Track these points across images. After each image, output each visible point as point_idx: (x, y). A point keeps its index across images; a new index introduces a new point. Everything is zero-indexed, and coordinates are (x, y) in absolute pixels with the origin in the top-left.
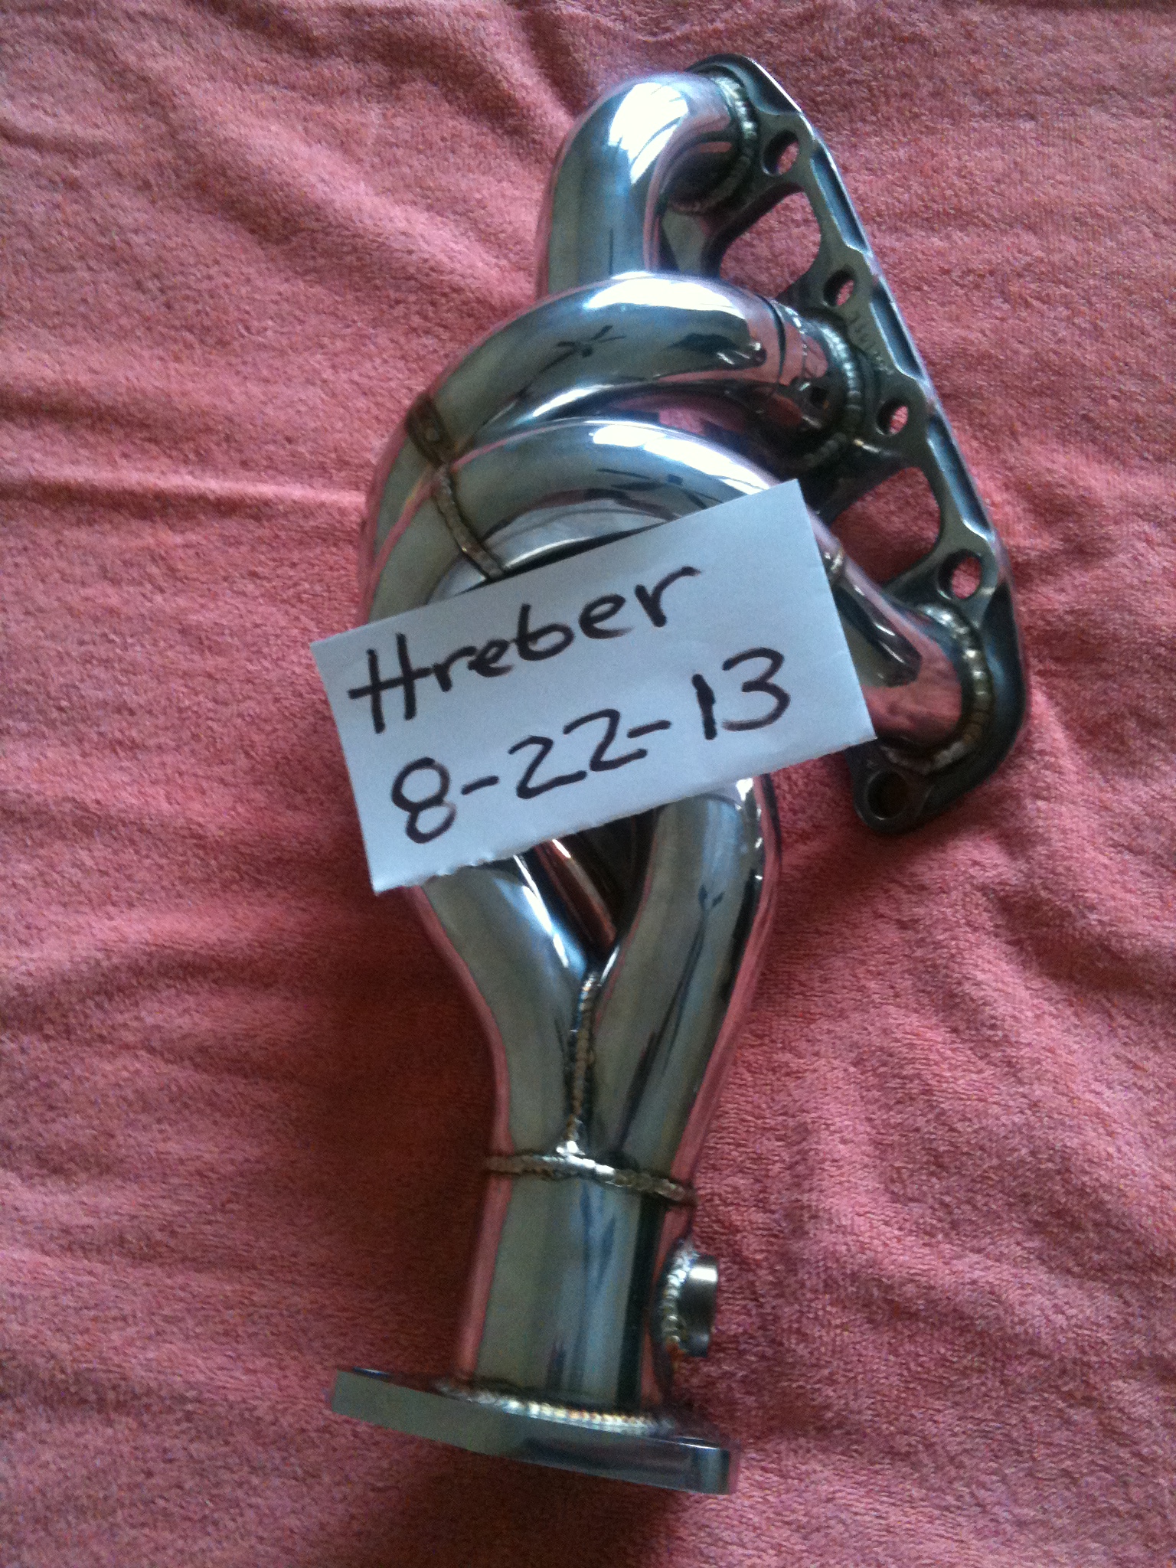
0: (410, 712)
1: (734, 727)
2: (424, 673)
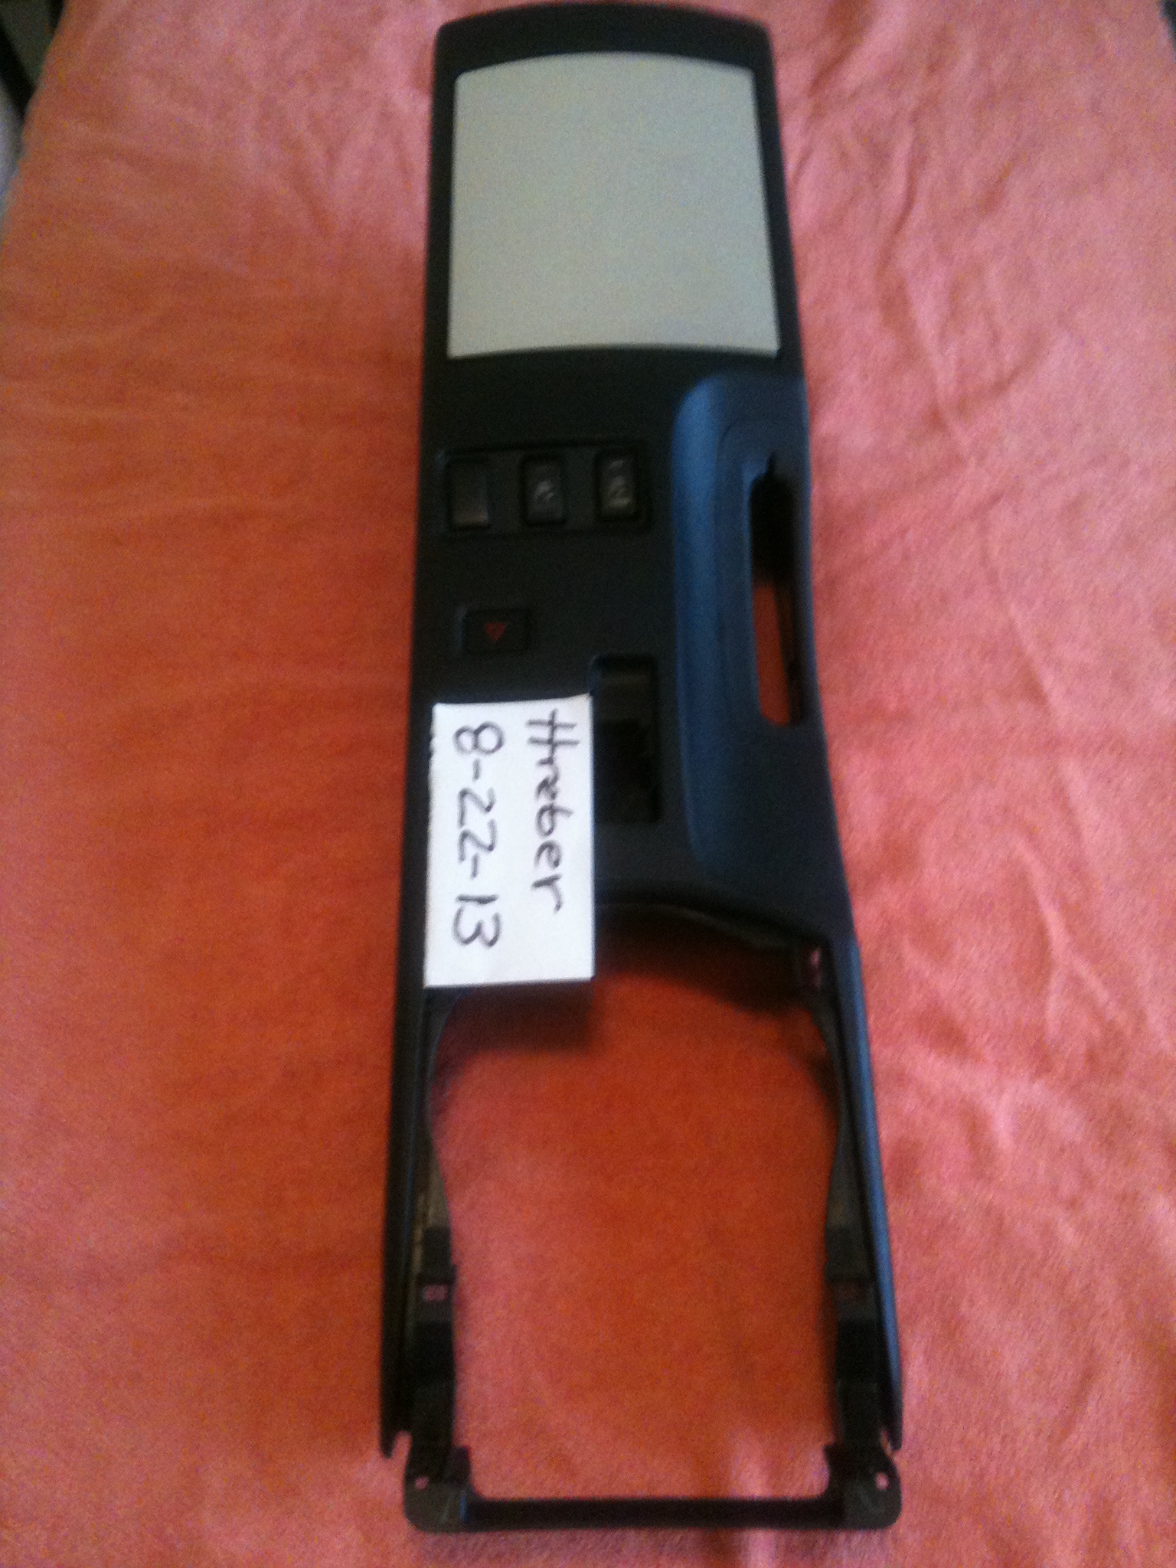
2: (553, 751)
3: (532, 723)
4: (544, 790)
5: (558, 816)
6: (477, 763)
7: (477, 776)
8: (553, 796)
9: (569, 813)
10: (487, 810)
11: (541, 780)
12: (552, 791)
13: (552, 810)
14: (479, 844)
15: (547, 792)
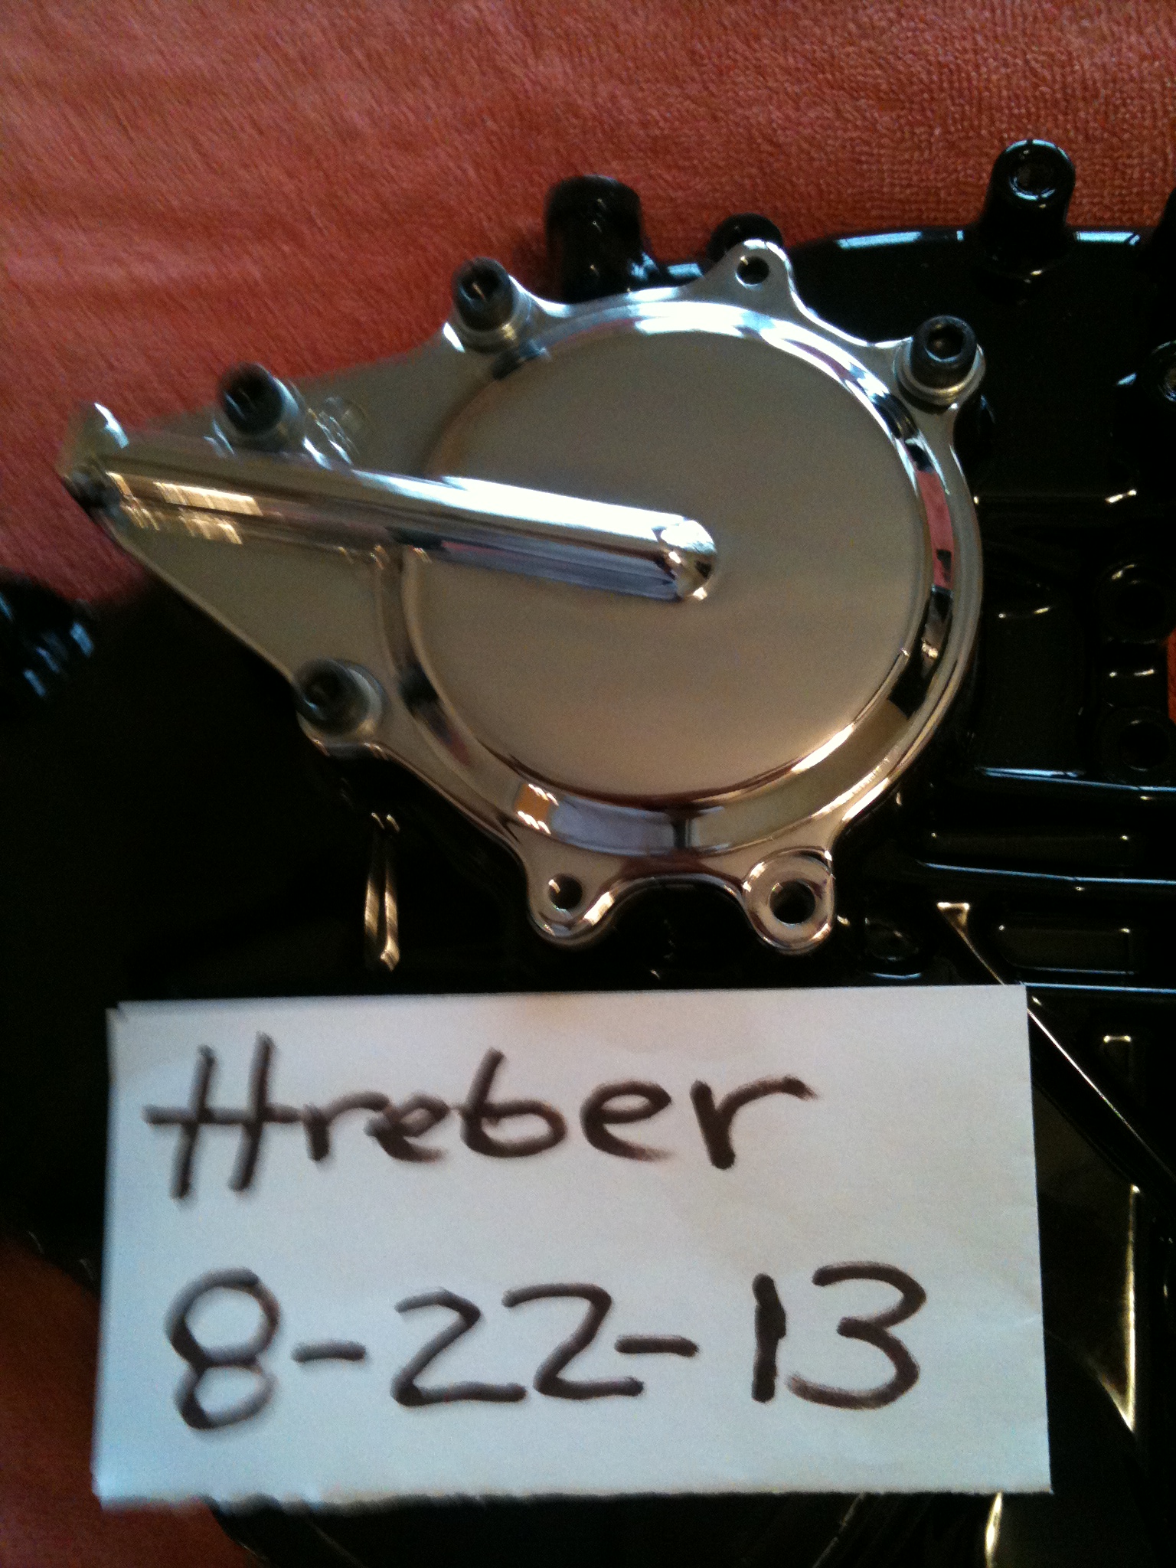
0: (245, 1178)
1: (809, 1392)
2: (287, 1118)
3: (183, 1186)
4: (412, 1141)
5: (502, 1093)
6: (308, 1356)
7: (353, 1354)
8: (437, 1112)
9: (494, 1063)
10: (470, 1315)
12: (417, 1116)
13: (479, 1116)
14: (586, 1337)
15: (421, 1130)
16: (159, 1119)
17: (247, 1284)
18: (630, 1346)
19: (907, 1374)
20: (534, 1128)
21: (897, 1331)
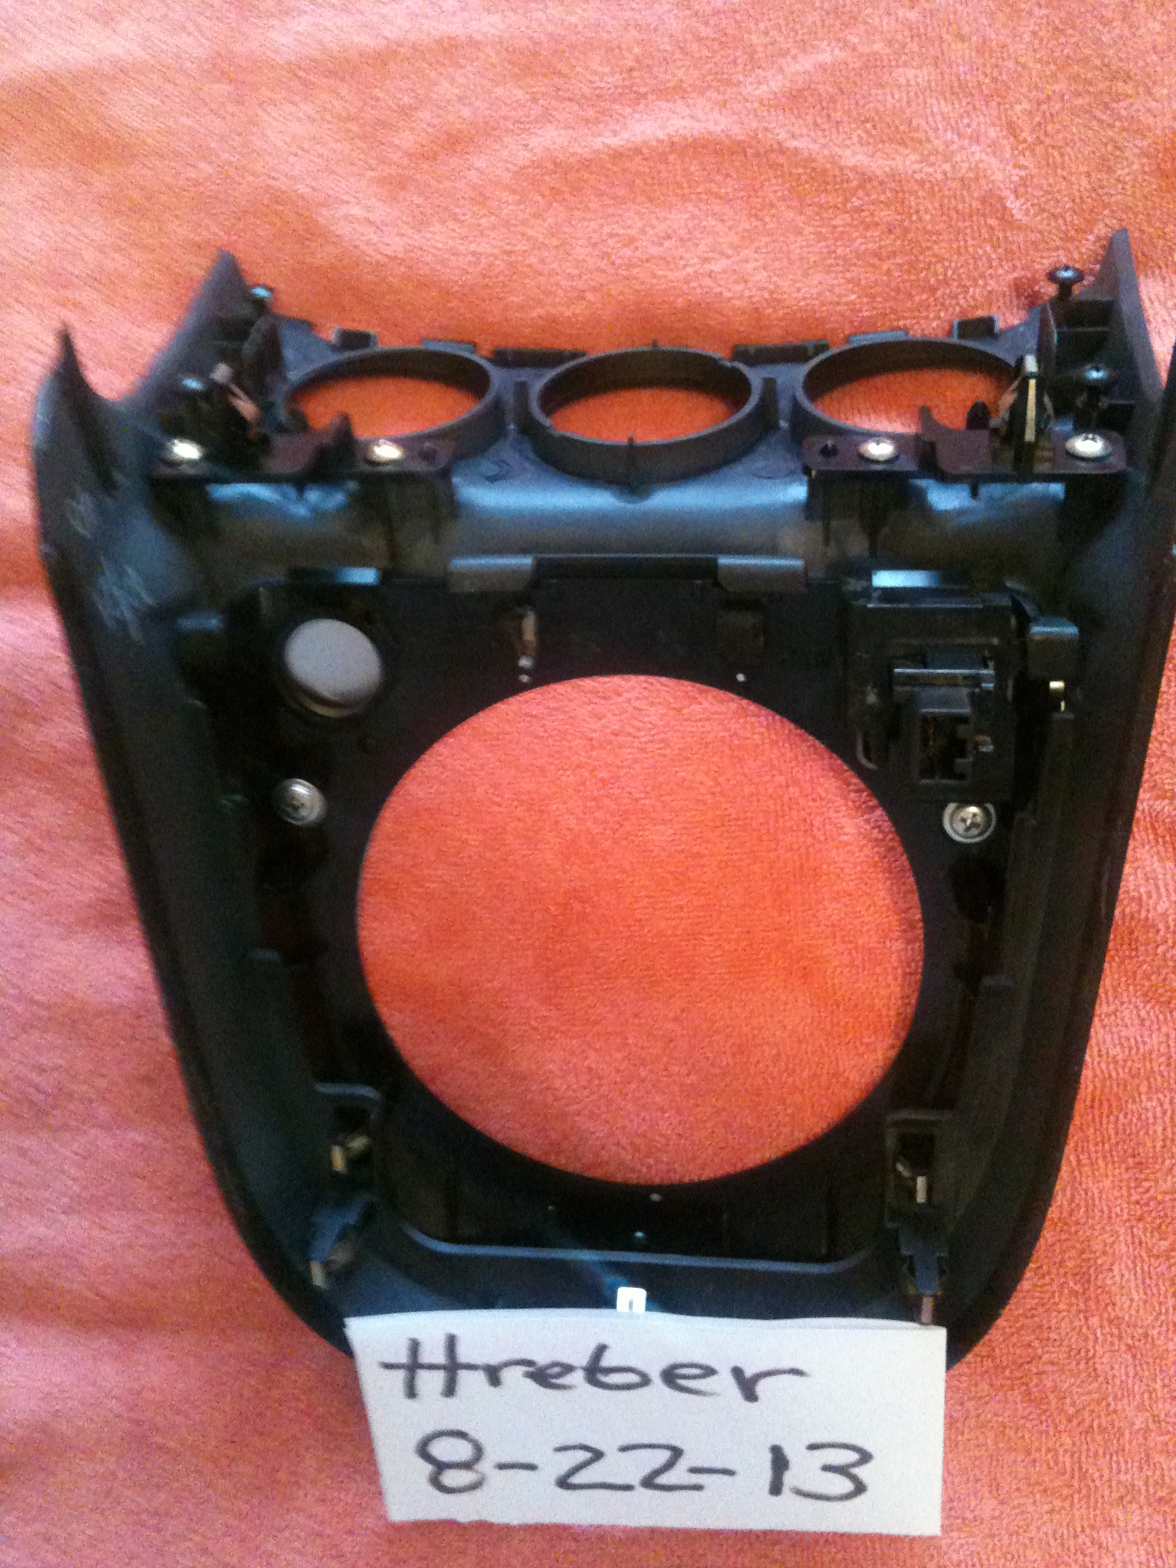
0: (450, 1390)
1: (799, 1492)
2: (471, 1367)
3: (411, 1392)
4: (554, 1381)
5: (607, 1361)
6: (502, 1467)
7: (531, 1467)
8: (568, 1369)
9: (601, 1349)
10: (597, 1455)
11: (531, 1385)
12: (556, 1370)
13: (595, 1372)
14: (668, 1466)
15: (558, 1376)
16: (388, 1366)
17: (461, 1435)
18: (694, 1470)
19: (860, 1488)
20: (632, 1378)
21: (855, 1471)
